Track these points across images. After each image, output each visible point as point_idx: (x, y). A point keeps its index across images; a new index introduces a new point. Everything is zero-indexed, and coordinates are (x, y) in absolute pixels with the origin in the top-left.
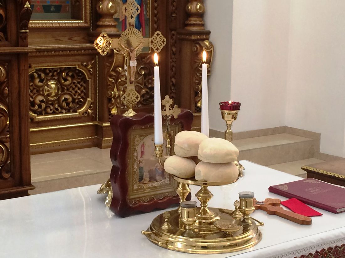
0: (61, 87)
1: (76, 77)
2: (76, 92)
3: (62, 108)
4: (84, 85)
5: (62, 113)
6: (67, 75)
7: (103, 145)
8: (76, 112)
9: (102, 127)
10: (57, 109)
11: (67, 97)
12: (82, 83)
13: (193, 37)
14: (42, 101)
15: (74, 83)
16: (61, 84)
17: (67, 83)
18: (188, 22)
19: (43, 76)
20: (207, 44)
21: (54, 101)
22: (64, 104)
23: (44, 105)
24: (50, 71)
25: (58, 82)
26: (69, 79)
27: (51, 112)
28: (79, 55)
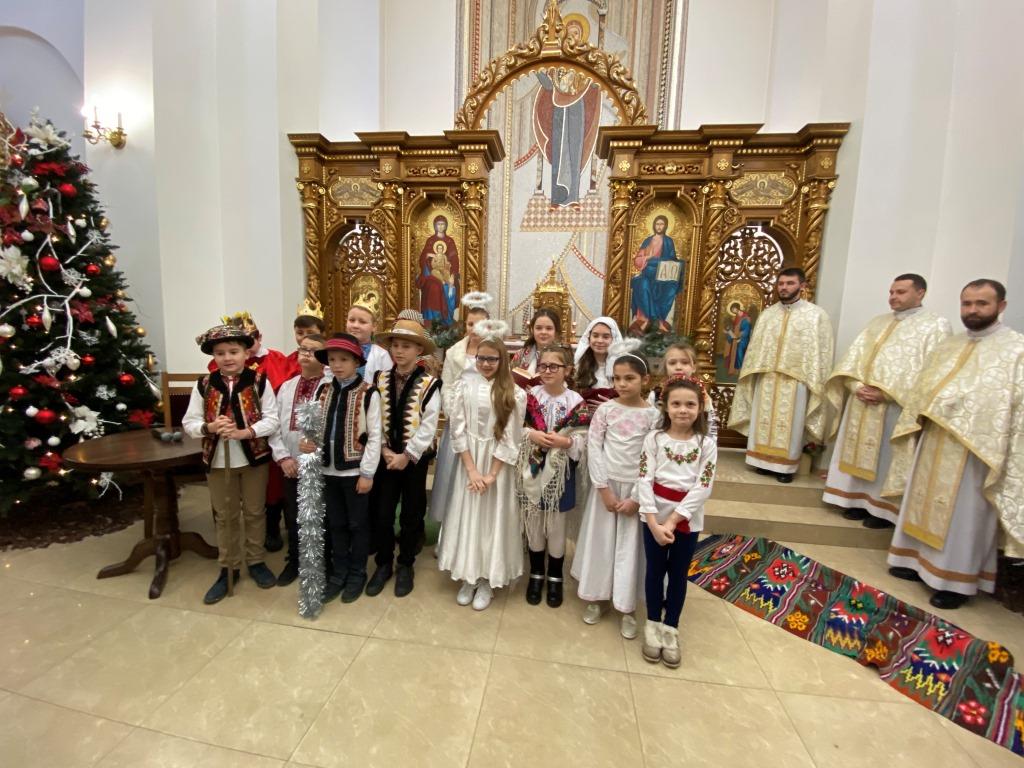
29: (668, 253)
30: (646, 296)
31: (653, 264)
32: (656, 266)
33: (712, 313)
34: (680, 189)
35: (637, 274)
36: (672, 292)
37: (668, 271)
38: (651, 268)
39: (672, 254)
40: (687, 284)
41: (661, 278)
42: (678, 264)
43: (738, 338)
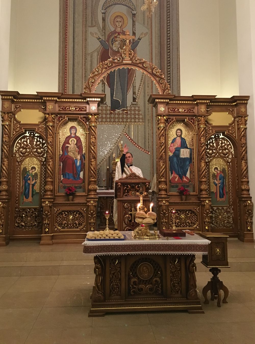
1: (192, 213)
2: (193, 219)
4: (196, 217)
6: (189, 212)
10: (185, 226)
11: (189, 221)
12: (195, 216)
13: (243, 199)
14: (179, 222)
15: (192, 216)
16: (187, 216)
17: (189, 215)
18: (242, 193)
19: (179, 212)
20: (249, 202)
21: (184, 222)
22: (188, 224)
23: (179, 223)
24: (182, 211)
26: (190, 214)
27: (182, 226)
29: (184, 145)
30: (176, 165)
31: (177, 150)
32: (179, 151)
33: (206, 172)
34: (186, 118)
35: (171, 154)
36: (188, 163)
37: (185, 153)
38: (177, 152)
39: (185, 146)
40: (194, 159)
41: (182, 156)
42: (189, 150)
43: (219, 184)
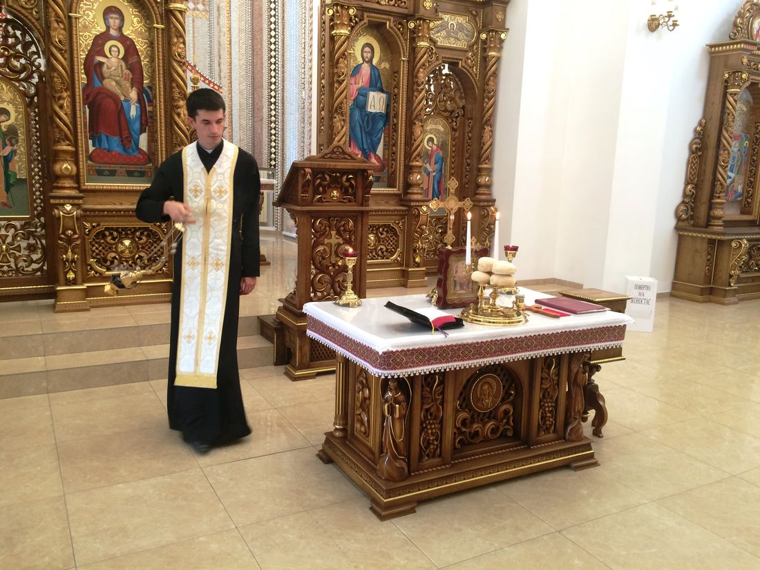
0: (378, 240)
1: (390, 232)
2: (389, 244)
3: (378, 255)
4: (396, 238)
5: (378, 259)
6: (383, 230)
7: (408, 285)
8: (389, 259)
9: (408, 271)
10: (375, 256)
11: (382, 247)
12: (394, 236)
13: (482, 204)
15: (388, 237)
16: (378, 237)
17: (383, 236)
18: (477, 192)
20: (493, 209)
21: (373, 250)
22: (380, 253)
24: (371, 227)
25: (376, 235)
26: (385, 233)
27: (370, 258)
28: (393, 215)
29: (375, 83)
30: (358, 129)
31: (363, 94)
32: (366, 96)
34: (389, 20)
35: (351, 103)
37: (376, 103)
38: (361, 98)
39: (379, 85)
41: (370, 109)
42: (384, 95)
43: (434, 172)
